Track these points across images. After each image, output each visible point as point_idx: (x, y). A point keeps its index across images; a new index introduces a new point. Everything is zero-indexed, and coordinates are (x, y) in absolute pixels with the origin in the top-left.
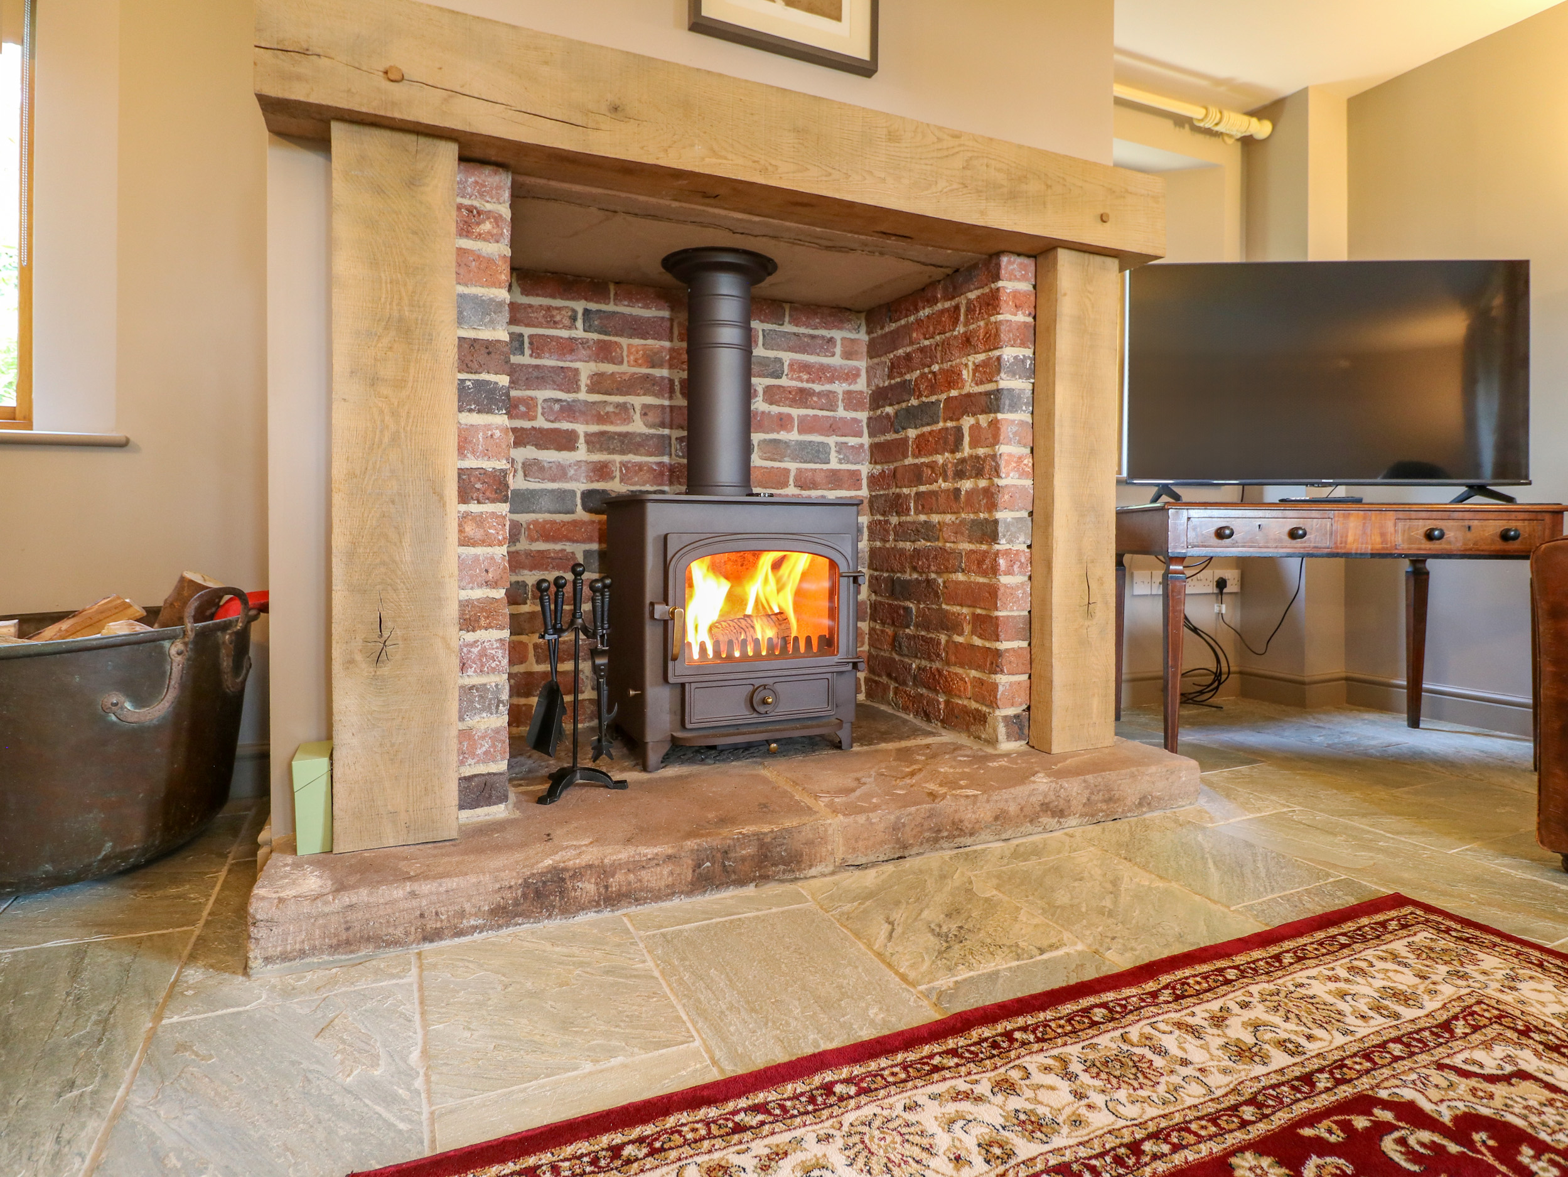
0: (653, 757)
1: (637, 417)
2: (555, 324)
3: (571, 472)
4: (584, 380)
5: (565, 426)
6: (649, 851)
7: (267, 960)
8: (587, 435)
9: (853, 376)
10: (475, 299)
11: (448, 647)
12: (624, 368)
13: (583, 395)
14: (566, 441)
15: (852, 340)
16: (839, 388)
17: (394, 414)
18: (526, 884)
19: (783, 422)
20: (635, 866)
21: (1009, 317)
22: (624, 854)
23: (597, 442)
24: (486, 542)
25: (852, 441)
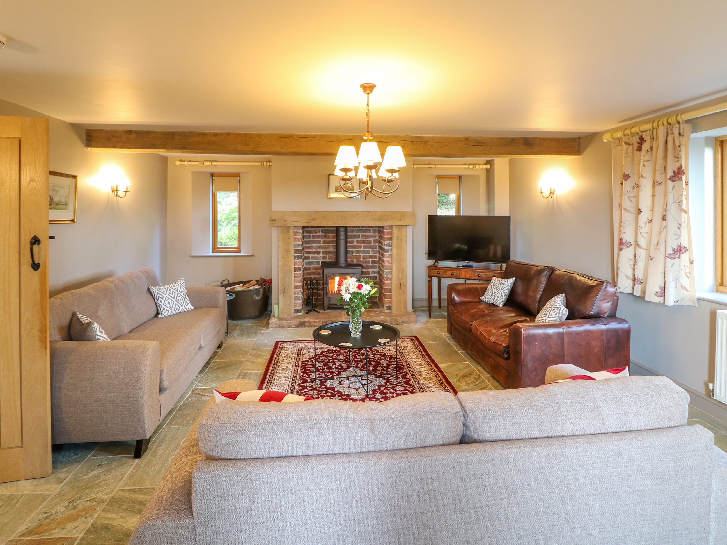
0: (325, 309)
1: (331, 248)
2: (317, 233)
3: (319, 258)
4: (322, 242)
5: (318, 250)
6: (316, 320)
7: (271, 328)
8: (322, 251)
9: (375, 236)
10: (297, 244)
11: (292, 292)
12: (329, 239)
13: (321, 245)
14: (318, 253)
15: (375, 230)
16: (372, 239)
17: (286, 262)
18: (300, 323)
19: (360, 247)
20: (314, 322)
21: (386, 236)
22: (312, 320)
23: (323, 252)
24: (298, 277)
25: (375, 249)
